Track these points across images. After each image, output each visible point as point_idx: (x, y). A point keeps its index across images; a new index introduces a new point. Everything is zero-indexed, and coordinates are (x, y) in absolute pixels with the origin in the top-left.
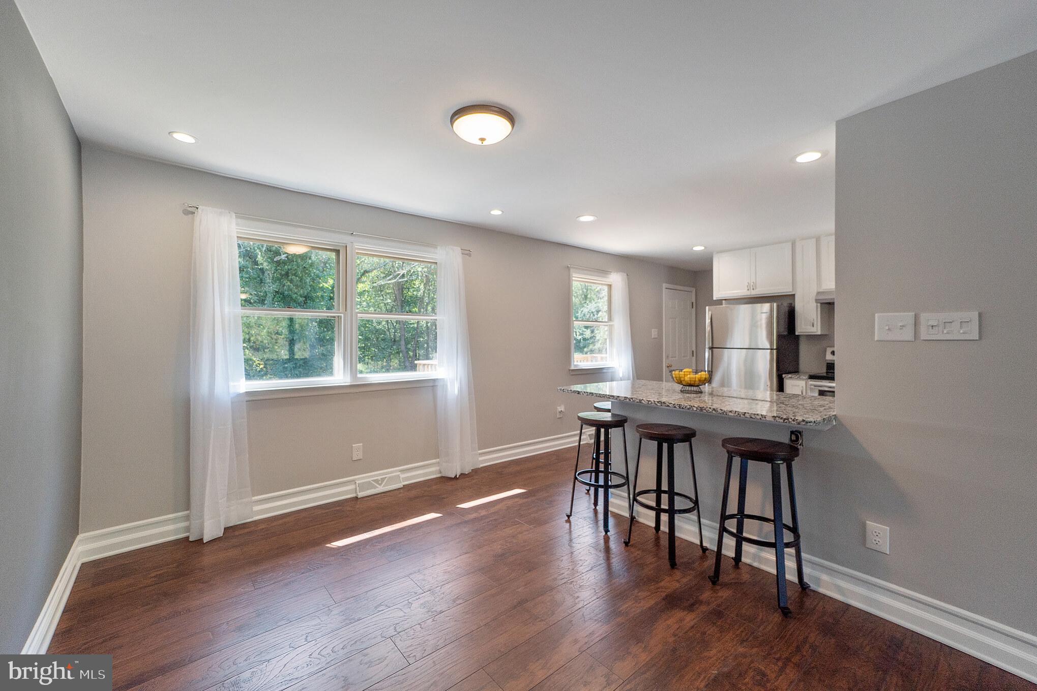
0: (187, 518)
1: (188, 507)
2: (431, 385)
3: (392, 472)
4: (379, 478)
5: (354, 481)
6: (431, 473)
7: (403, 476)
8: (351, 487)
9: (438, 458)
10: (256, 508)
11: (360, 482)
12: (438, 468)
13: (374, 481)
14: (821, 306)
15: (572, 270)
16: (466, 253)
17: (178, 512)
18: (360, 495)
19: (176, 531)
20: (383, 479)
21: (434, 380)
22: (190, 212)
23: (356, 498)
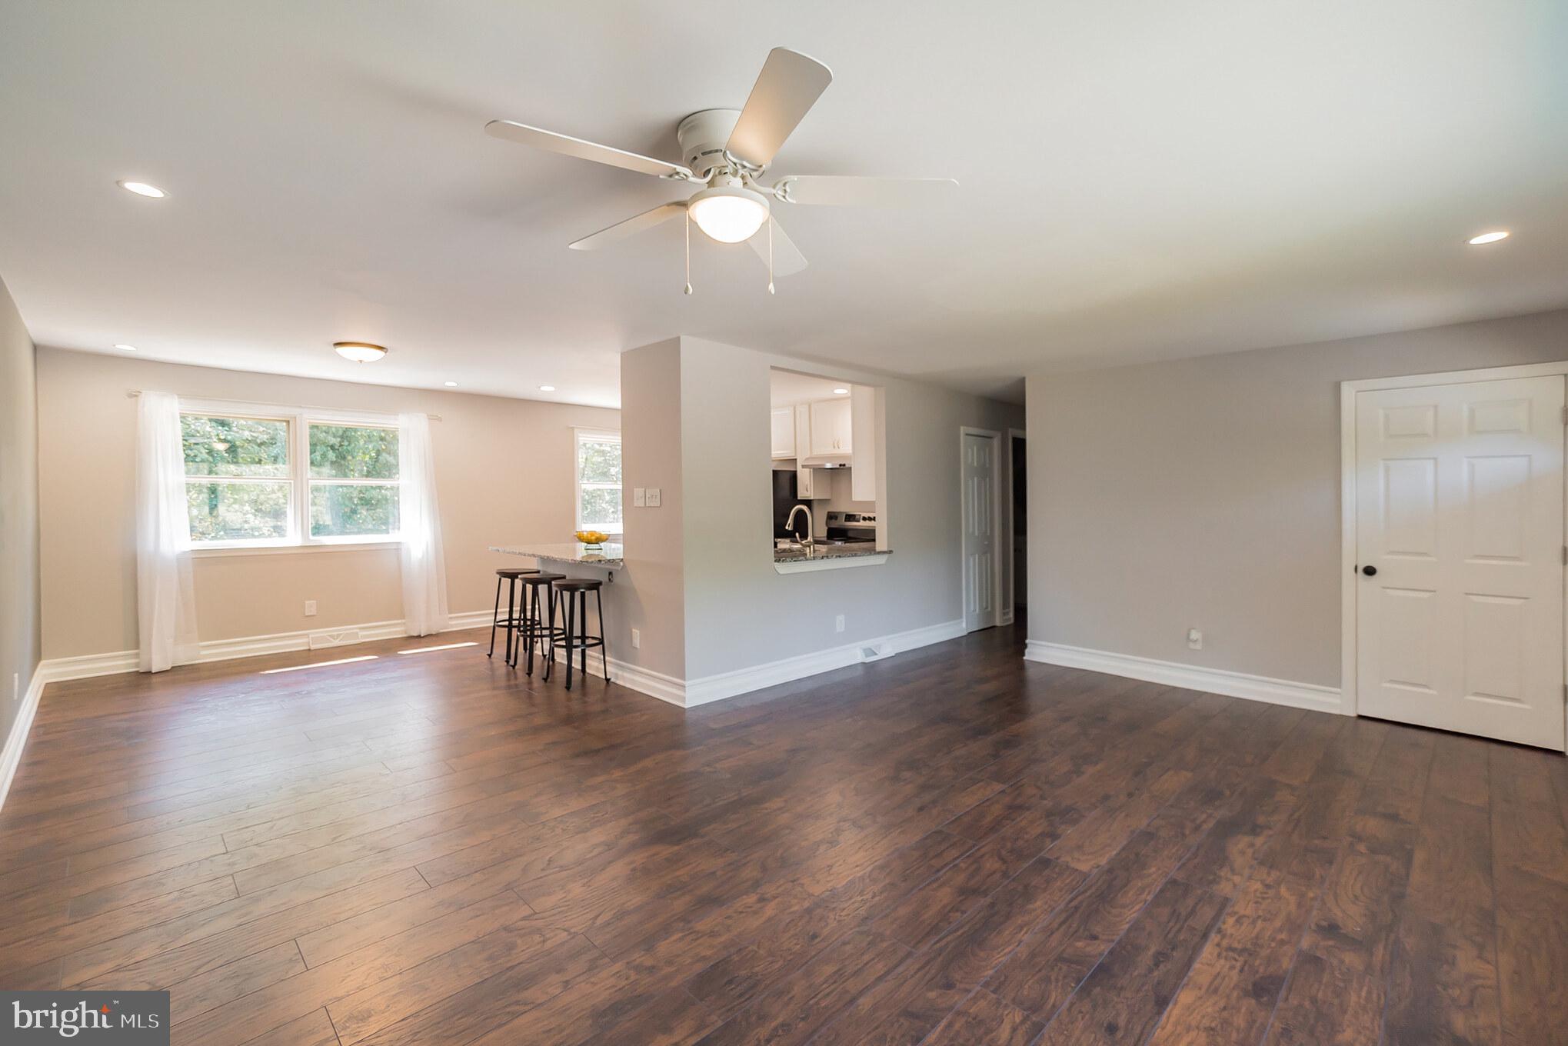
0: (137, 656)
1: (137, 646)
2: (397, 548)
3: (350, 629)
4: (335, 633)
5: (307, 635)
6: (396, 633)
7: (362, 633)
8: (305, 640)
9: (404, 618)
10: (204, 652)
11: (313, 636)
12: (403, 628)
13: (329, 636)
14: (814, 472)
15: (576, 430)
16: (431, 418)
17: (128, 650)
18: (313, 647)
19: (127, 666)
20: (339, 635)
21: (399, 543)
22: (134, 395)
23: (309, 650)
